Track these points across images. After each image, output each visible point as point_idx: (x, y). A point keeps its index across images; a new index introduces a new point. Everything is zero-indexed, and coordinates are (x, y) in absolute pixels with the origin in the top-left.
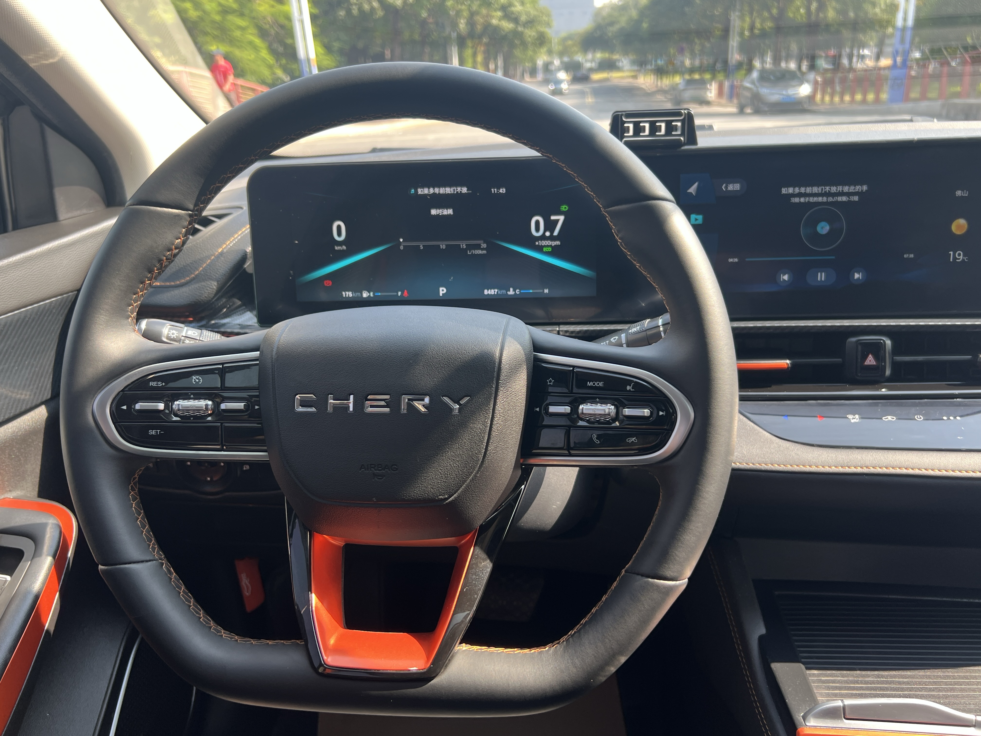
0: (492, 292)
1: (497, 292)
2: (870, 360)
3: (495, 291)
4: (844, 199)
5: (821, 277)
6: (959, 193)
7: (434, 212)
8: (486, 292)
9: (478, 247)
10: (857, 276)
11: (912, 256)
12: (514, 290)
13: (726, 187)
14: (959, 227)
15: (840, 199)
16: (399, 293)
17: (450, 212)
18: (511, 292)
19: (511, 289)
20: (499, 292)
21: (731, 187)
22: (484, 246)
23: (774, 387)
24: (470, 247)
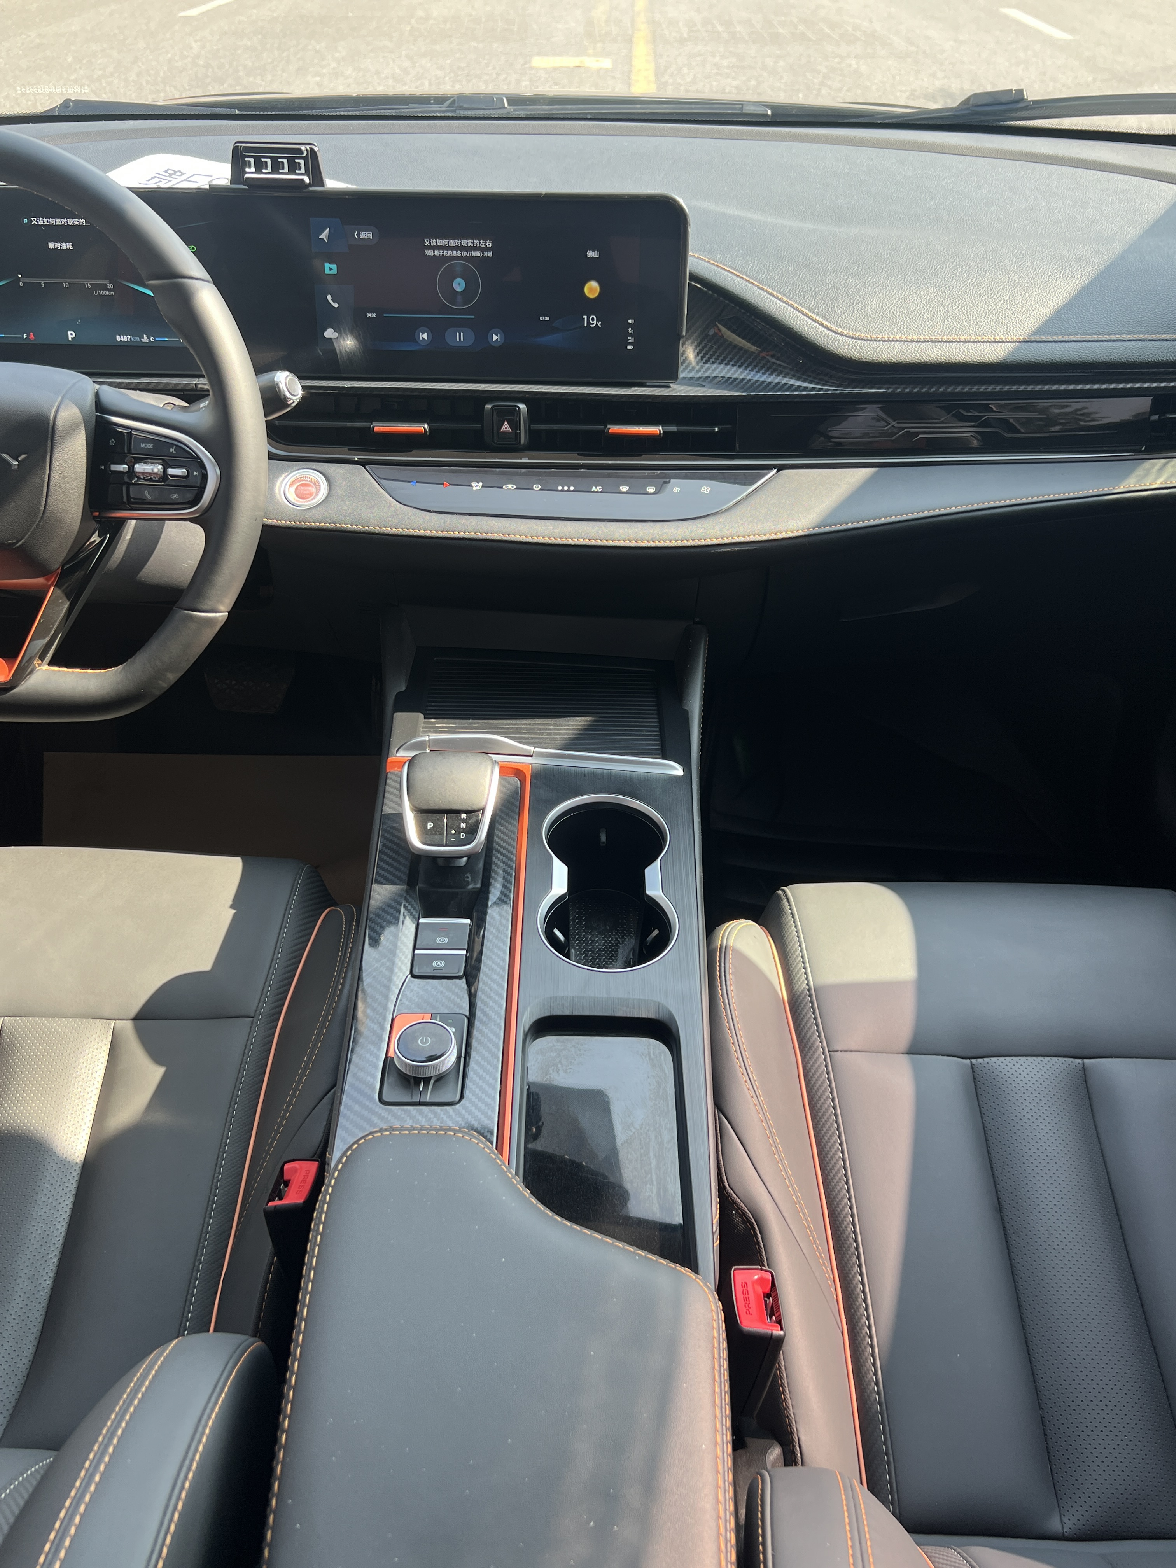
0: (125, 338)
1: (131, 338)
2: (506, 428)
3: (128, 338)
4: (478, 254)
5: (460, 337)
6: (590, 254)
7: (51, 245)
8: (118, 338)
9: (104, 287)
10: (495, 337)
11: (547, 318)
12: (148, 338)
13: (358, 235)
14: (591, 290)
15: (474, 254)
16: (25, 336)
17: (69, 246)
18: (145, 339)
19: (145, 336)
20: (132, 339)
21: (363, 236)
22: (111, 286)
23: (414, 452)
24: (95, 287)
